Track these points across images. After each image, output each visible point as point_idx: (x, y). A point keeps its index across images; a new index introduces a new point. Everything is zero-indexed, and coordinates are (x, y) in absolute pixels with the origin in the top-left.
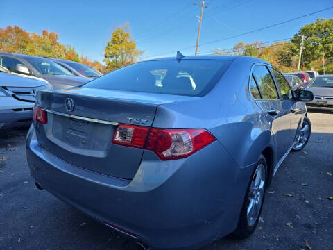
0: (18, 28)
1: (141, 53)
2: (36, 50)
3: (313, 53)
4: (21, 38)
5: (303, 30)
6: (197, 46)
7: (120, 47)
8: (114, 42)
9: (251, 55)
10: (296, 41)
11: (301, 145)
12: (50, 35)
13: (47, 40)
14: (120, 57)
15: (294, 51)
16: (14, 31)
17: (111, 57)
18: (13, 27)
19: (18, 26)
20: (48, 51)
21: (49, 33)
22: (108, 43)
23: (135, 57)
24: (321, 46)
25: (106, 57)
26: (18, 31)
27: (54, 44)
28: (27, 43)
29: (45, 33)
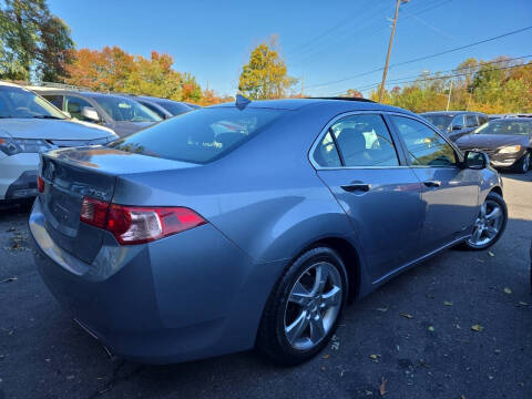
0: (119, 50)
1: (294, 82)
2: (142, 82)
4: (122, 63)
6: (385, 68)
7: (261, 73)
8: (253, 65)
9: (488, 80)
11: (487, 240)
12: (162, 59)
13: (157, 66)
14: (261, 88)
16: (113, 54)
17: (247, 89)
18: (112, 48)
19: (118, 47)
20: (158, 82)
21: (160, 56)
22: (245, 68)
23: (284, 89)
25: (240, 89)
26: (119, 54)
27: (166, 71)
28: (130, 71)
29: (154, 56)
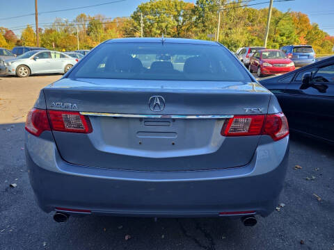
3: (150, 31)
5: (140, 8)
6: (36, 14)
10: (136, 17)
15: (135, 27)
24: (156, 24)
